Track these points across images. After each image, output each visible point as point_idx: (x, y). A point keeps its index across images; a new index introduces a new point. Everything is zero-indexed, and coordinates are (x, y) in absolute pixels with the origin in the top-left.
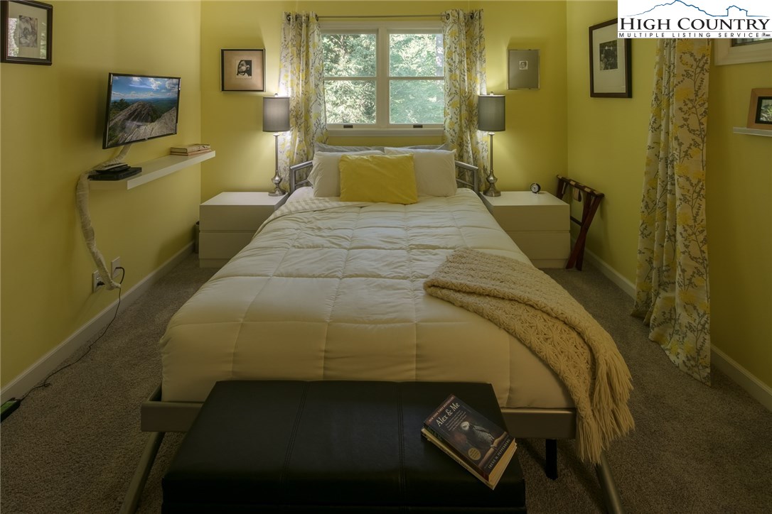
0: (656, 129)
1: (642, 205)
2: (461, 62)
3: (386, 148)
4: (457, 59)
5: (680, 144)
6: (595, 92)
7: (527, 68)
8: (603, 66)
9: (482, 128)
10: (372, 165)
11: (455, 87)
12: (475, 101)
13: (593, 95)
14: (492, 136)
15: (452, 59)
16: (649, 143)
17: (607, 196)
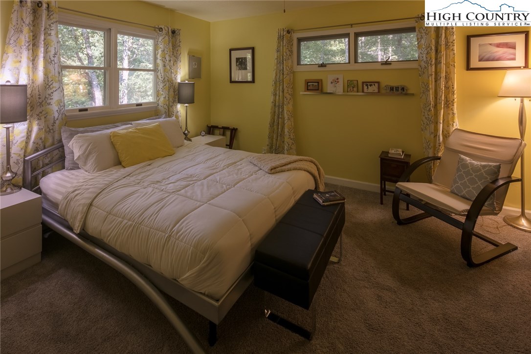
0: (275, 95)
1: (269, 126)
2: (170, 61)
3: (133, 122)
4: (168, 59)
5: (287, 99)
6: (232, 80)
7: (196, 67)
8: (238, 68)
9: (180, 102)
10: (140, 135)
11: (167, 77)
12: (177, 85)
13: (231, 82)
14: (186, 106)
15: (165, 58)
16: (272, 101)
17: (239, 129)
